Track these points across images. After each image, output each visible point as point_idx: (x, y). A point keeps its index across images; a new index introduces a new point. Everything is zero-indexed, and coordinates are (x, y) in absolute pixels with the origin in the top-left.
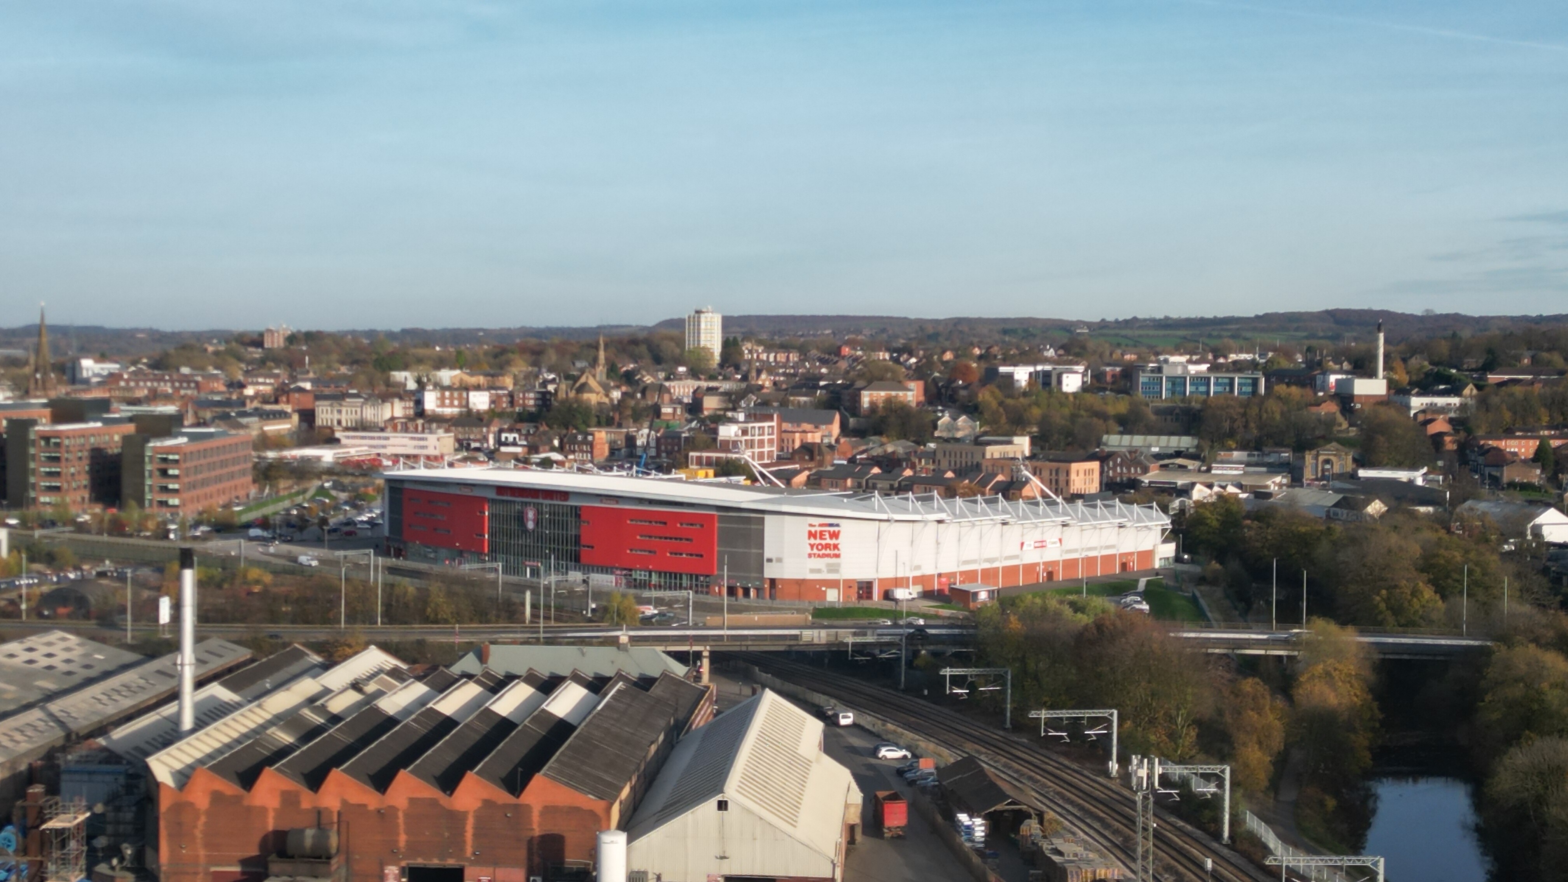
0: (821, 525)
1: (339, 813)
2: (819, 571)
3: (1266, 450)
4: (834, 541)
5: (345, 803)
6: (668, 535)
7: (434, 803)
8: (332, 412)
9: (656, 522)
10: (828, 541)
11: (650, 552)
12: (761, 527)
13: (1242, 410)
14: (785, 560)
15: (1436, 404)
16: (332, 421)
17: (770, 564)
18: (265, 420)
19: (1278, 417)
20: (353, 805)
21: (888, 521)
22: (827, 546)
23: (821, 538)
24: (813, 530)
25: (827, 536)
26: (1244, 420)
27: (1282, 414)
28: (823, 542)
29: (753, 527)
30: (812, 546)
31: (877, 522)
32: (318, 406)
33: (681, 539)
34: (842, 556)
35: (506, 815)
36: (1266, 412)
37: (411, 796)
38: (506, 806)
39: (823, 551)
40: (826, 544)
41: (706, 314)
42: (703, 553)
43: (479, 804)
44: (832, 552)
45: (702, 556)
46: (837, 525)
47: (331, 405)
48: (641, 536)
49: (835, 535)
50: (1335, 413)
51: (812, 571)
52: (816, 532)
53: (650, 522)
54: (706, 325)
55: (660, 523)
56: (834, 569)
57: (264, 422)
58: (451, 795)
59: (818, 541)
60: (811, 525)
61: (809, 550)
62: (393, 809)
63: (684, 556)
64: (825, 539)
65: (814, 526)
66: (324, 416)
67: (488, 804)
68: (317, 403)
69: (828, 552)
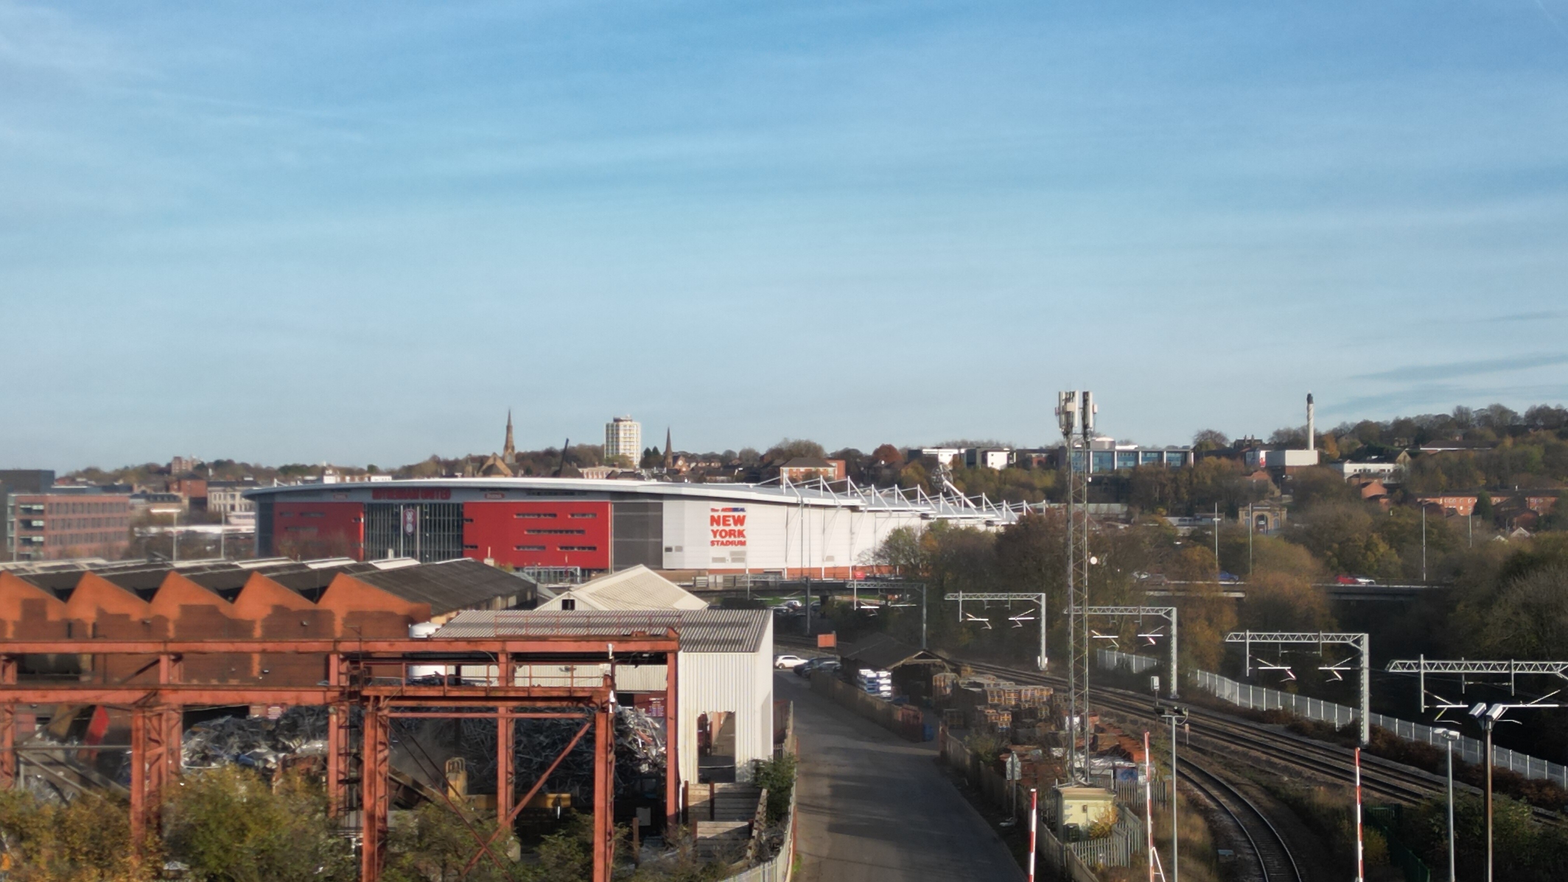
0: (724, 510)
1: (95, 626)
2: (722, 560)
3: (1198, 515)
4: (739, 527)
5: (101, 613)
6: (558, 528)
7: (213, 611)
8: (225, 498)
9: (545, 515)
10: (733, 527)
11: (539, 547)
12: (659, 513)
13: (1172, 476)
14: (686, 549)
15: (1369, 470)
16: (225, 506)
17: (669, 553)
18: (153, 502)
19: (1209, 482)
20: (112, 616)
21: (796, 505)
22: (731, 533)
23: (725, 524)
24: (716, 514)
25: (731, 522)
26: (1174, 485)
27: (1213, 479)
28: (727, 528)
29: (650, 513)
30: (715, 533)
31: (786, 507)
32: (210, 492)
33: (572, 532)
34: (747, 543)
35: (302, 625)
36: (1197, 476)
37: (183, 603)
38: (302, 613)
39: (727, 539)
40: (730, 531)
41: (625, 423)
42: (596, 545)
43: (269, 611)
44: (737, 539)
45: (595, 548)
46: (742, 510)
47: (224, 491)
48: (529, 531)
49: (740, 521)
50: (1266, 481)
51: (715, 560)
52: (719, 517)
53: (539, 515)
54: (625, 434)
55: (550, 515)
56: (739, 557)
57: (151, 505)
58: (233, 601)
59: (721, 527)
60: (713, 510)
61: (712, 538)
62: (162, 620)
63: (576, 549)
64: (729, 525)
65: (717, 511)
66: (217, 502)
67: (280, 610)
68: (210, 489)
69: (732, 539)
